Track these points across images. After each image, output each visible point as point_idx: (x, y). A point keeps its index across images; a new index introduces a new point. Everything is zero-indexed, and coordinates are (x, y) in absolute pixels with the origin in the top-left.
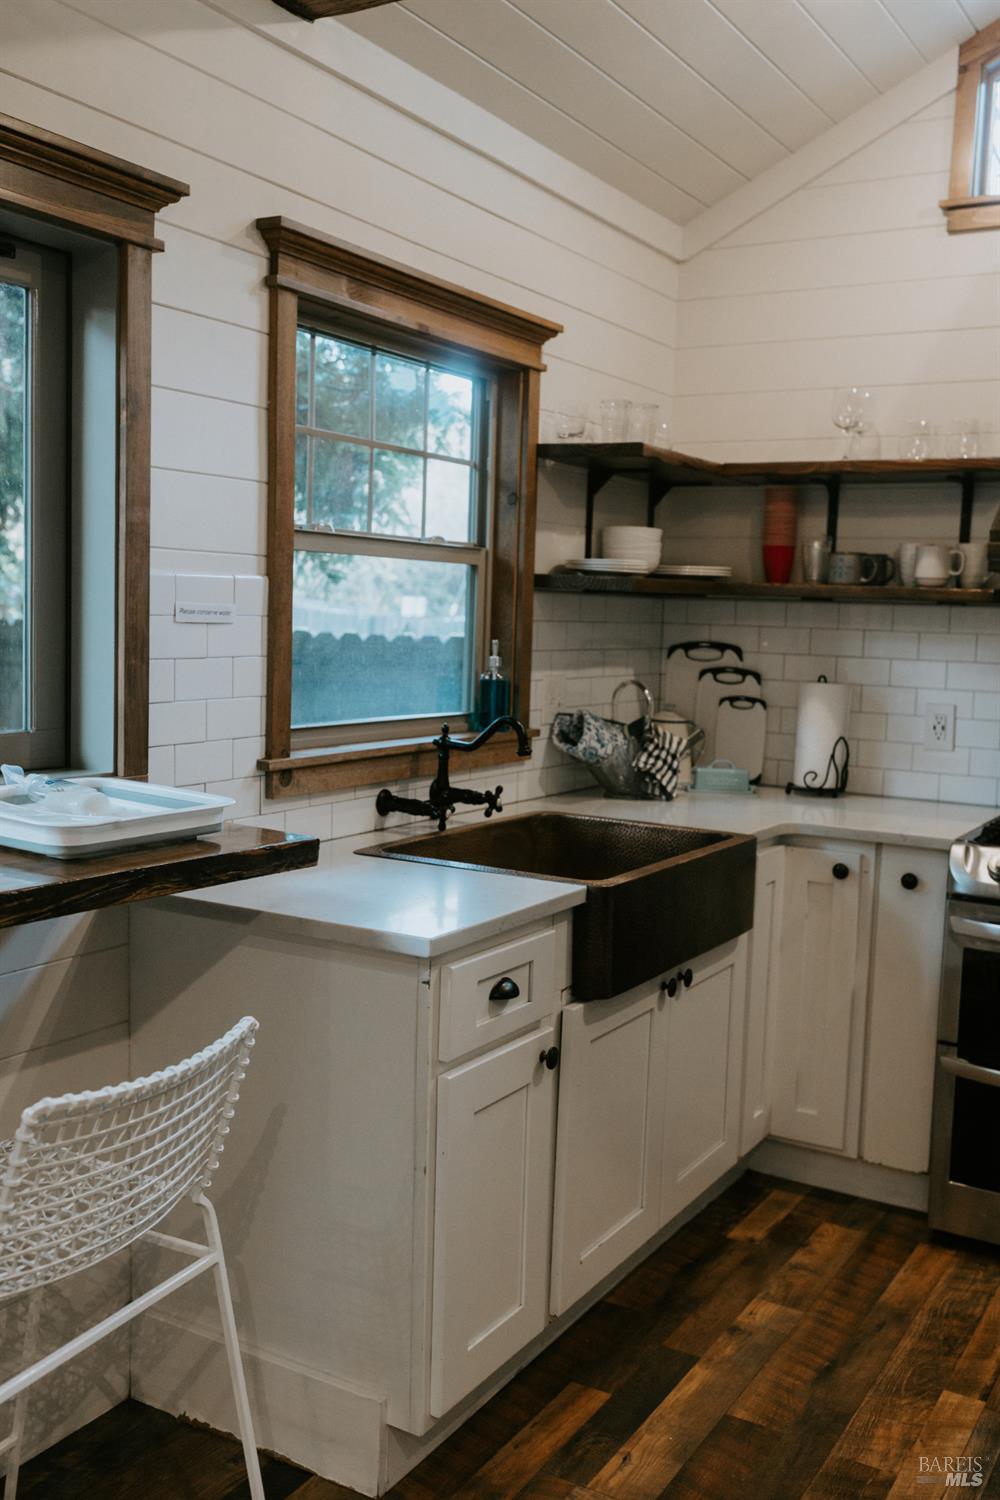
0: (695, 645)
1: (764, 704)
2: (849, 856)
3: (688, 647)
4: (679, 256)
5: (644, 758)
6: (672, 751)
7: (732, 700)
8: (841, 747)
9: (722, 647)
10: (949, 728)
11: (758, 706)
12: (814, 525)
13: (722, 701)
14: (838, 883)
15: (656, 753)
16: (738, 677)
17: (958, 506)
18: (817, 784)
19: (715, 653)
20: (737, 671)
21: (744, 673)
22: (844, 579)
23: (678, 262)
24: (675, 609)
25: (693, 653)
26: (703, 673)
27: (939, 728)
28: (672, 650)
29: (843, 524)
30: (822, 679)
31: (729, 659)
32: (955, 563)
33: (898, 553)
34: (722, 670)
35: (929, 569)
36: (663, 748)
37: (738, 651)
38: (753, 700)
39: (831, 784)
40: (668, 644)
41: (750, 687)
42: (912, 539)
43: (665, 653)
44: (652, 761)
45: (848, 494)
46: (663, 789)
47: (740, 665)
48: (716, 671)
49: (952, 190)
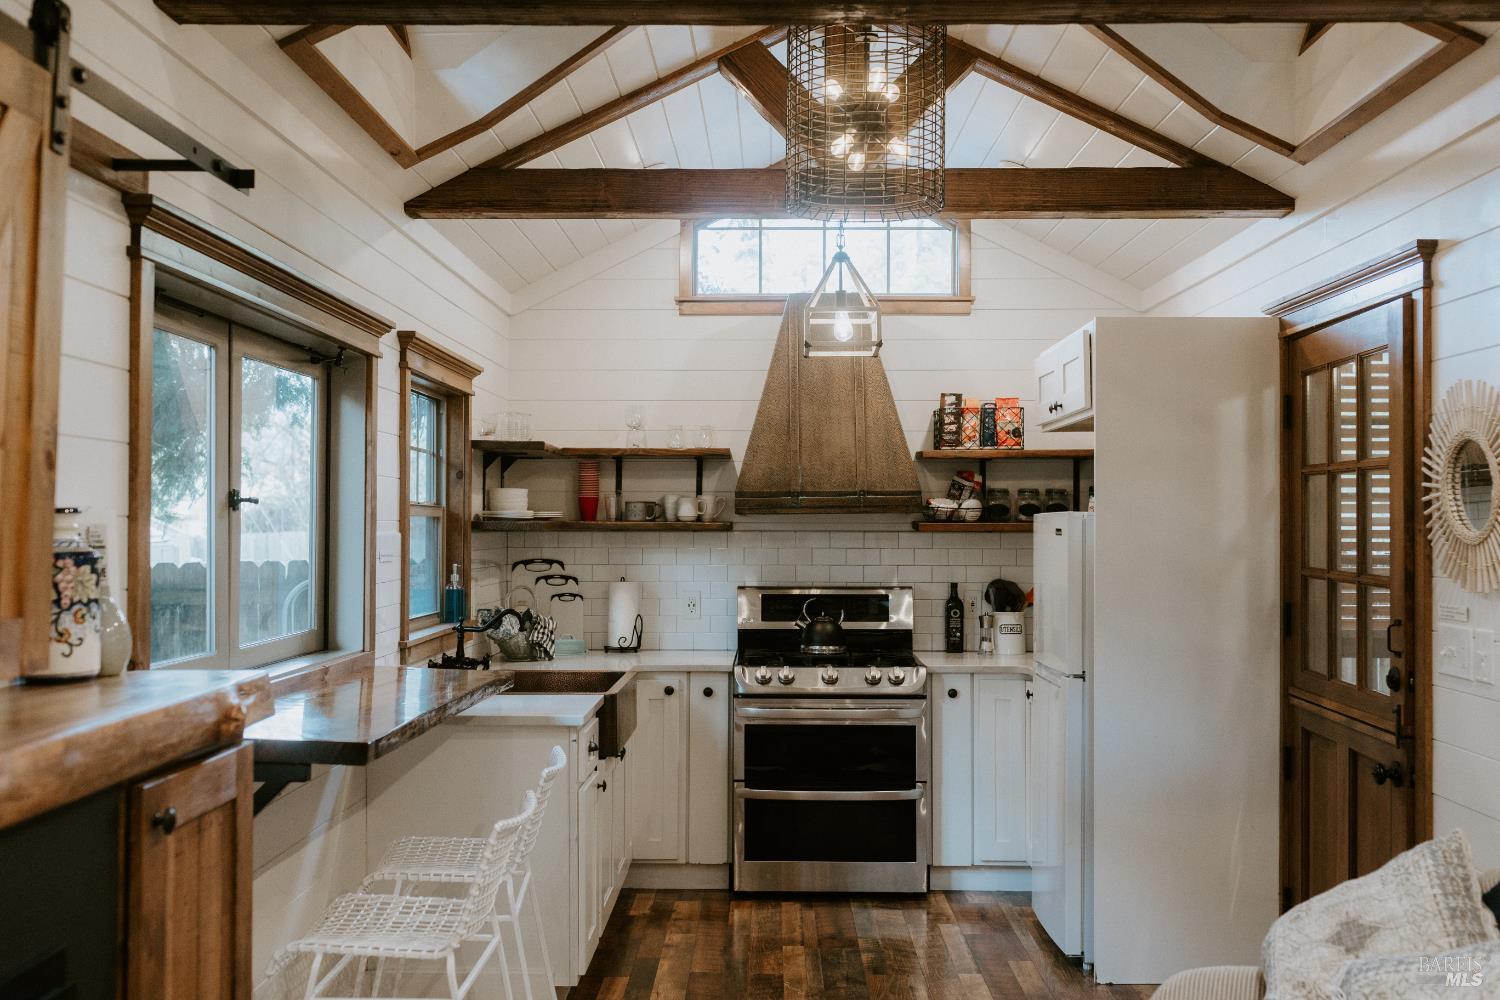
0: (531, 561)
1: (581, 597)
2: (672, 681)
3: (526, 563)
4: (510, 313)
5: (536, 635)
6: (550, 628)
7: (560, 596)
8: (639, 621)
9: (550, 562)
10: (697, 605)
11: (578, 598)
12: (608, 484)
13: (553, 597)
14: (667, 698)
15: (542, 631)
16: (563, 581)
17: (695, 473)
18: (625, 645)
19: (546, 566)
20: (562, 577)
21: (567, 578)
22: (637, 518)
23: (509, 316)
24: (516, 539)
25: (529, 566)
26: (538, 580)
27: (691, 605)
28: (515, 565)
29: (625, 482)
30: (623, 579)
31: (556, 569)
32: (700, 507)
33: (663, 499)
34: (552, 577)
35: (687, 511)
36: (545, 628)
37: (561, 564)
38: (575, 596)
39: (634, 644)
40: (511, 562)
41: (571, 587)
42: (672, 492)
43: (510, 567)
44: (540, 636)
45: (626, 465)
46: (547, 653)
47: (563, 573)
48: (547, 578)
49: (682, 291)
